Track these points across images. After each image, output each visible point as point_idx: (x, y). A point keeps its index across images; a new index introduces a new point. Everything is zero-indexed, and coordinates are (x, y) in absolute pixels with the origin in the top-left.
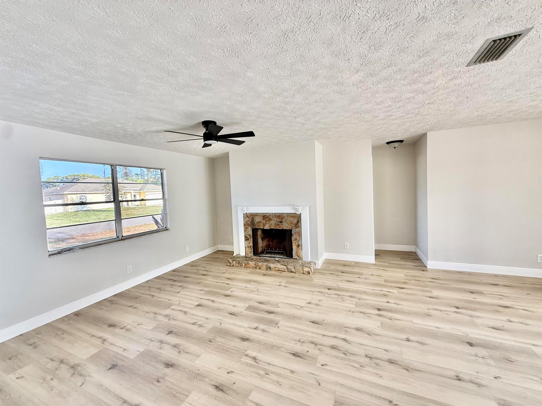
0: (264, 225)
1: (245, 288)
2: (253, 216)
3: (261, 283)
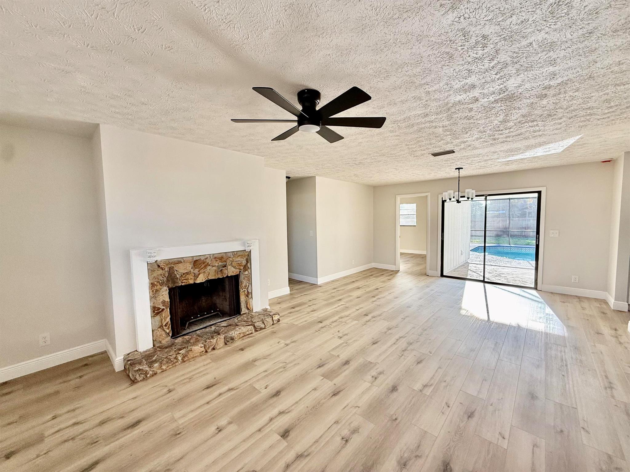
0: (196, 276)
1: (266, 373)
2: (172, 264)
3: (267, 356)
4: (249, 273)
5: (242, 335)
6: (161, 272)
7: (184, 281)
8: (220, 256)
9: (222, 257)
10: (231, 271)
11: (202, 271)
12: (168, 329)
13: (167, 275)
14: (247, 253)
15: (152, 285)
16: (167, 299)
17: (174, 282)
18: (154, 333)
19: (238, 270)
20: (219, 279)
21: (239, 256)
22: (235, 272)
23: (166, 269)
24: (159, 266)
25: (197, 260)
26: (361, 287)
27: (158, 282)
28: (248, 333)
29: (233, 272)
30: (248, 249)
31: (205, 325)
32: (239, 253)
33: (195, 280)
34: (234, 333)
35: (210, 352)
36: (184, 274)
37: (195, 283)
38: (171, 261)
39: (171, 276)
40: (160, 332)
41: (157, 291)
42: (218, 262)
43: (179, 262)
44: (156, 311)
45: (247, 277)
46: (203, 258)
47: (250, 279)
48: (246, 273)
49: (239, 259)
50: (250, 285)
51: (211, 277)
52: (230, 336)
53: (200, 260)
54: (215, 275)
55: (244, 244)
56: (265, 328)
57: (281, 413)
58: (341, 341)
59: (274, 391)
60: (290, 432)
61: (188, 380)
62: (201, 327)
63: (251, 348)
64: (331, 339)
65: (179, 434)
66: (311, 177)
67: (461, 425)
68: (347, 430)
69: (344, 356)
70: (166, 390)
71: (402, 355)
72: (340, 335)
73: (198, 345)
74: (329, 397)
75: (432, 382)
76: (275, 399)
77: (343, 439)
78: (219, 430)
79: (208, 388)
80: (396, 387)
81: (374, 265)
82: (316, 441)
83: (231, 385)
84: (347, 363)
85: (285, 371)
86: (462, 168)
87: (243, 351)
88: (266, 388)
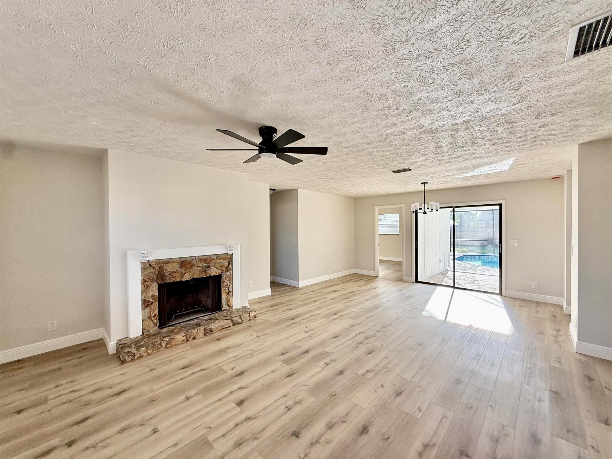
0: (183, 275)
1: (235, 358)
2: (162, 264)
3: (238, 345)
4: (230, 274)
5: (220, 328)
6: (152, 270)
7: (172, 279)
8: (205, 258)
9: (206, 259)
10: (214, 272)
11: (188, 270)
12: (156, 319)
13: (157, 273)
14: (229, 256)
15: (144, 281)
16: (157, 294)
17: (163, 279)
18: (144, 322)
19: (221, 271)
20: (203, 278)
21: (221, 258)
22: (217, 273)
23: (157, 268)
24: (150, 265)
25: (184, 261)
26: (337, 290)
27: (149, 279)
28: (226, 326)
29: (216, 272)
30: (230, 253)
31: (189, 319)
32: (222, 256)
33: (181, 278)
34: (213, 326)
35: (191, 341)
36: (172, 272)
37: (181, 281)
38: (161, 261)
39: (161, 274)
40: (148, 322)
41: (148, 286)
42: (203, 263)
43: (168, 262)
44: (146, 304)
45: (228, 277)
46: (189, 260)
47: (231, 279)
48: (228, 273)
49: (221, 261)
50: (231, 285)
51: (196, 276)
52: (210, 328)
53: (187, 260)
54: (199, 274)
55: (226, 248)
56: (242, 323)
57: (240, 388)
58: (307, 335)
59: (239, 372)
60: (245, 402)
61: (168, 362)
62: (185, 320)
63: (227, 338)
64: (299, 332)
65: (155, 400)
66: (294, 189)
67: (388, 401)
68: (292, 402)
69: (305, 347)
70: (148, 369)
71: (357, 347)
72: (307, 330)
73: (180, 334)
74: (283, 378)
75: (376, 368)
76: (238, 377)
77: (286, 407)
78: (188, 399)
79: (183, 368)
80: (343, 371)
81: (355, 271)
82: (265, 409)
83: (203, 367)
84: (307, 352)
85: (252, 357)
86: (427, 183)
87: (219, 341)
88: (232, 370)
